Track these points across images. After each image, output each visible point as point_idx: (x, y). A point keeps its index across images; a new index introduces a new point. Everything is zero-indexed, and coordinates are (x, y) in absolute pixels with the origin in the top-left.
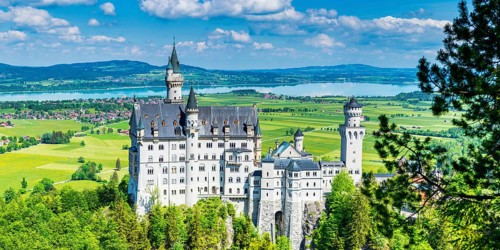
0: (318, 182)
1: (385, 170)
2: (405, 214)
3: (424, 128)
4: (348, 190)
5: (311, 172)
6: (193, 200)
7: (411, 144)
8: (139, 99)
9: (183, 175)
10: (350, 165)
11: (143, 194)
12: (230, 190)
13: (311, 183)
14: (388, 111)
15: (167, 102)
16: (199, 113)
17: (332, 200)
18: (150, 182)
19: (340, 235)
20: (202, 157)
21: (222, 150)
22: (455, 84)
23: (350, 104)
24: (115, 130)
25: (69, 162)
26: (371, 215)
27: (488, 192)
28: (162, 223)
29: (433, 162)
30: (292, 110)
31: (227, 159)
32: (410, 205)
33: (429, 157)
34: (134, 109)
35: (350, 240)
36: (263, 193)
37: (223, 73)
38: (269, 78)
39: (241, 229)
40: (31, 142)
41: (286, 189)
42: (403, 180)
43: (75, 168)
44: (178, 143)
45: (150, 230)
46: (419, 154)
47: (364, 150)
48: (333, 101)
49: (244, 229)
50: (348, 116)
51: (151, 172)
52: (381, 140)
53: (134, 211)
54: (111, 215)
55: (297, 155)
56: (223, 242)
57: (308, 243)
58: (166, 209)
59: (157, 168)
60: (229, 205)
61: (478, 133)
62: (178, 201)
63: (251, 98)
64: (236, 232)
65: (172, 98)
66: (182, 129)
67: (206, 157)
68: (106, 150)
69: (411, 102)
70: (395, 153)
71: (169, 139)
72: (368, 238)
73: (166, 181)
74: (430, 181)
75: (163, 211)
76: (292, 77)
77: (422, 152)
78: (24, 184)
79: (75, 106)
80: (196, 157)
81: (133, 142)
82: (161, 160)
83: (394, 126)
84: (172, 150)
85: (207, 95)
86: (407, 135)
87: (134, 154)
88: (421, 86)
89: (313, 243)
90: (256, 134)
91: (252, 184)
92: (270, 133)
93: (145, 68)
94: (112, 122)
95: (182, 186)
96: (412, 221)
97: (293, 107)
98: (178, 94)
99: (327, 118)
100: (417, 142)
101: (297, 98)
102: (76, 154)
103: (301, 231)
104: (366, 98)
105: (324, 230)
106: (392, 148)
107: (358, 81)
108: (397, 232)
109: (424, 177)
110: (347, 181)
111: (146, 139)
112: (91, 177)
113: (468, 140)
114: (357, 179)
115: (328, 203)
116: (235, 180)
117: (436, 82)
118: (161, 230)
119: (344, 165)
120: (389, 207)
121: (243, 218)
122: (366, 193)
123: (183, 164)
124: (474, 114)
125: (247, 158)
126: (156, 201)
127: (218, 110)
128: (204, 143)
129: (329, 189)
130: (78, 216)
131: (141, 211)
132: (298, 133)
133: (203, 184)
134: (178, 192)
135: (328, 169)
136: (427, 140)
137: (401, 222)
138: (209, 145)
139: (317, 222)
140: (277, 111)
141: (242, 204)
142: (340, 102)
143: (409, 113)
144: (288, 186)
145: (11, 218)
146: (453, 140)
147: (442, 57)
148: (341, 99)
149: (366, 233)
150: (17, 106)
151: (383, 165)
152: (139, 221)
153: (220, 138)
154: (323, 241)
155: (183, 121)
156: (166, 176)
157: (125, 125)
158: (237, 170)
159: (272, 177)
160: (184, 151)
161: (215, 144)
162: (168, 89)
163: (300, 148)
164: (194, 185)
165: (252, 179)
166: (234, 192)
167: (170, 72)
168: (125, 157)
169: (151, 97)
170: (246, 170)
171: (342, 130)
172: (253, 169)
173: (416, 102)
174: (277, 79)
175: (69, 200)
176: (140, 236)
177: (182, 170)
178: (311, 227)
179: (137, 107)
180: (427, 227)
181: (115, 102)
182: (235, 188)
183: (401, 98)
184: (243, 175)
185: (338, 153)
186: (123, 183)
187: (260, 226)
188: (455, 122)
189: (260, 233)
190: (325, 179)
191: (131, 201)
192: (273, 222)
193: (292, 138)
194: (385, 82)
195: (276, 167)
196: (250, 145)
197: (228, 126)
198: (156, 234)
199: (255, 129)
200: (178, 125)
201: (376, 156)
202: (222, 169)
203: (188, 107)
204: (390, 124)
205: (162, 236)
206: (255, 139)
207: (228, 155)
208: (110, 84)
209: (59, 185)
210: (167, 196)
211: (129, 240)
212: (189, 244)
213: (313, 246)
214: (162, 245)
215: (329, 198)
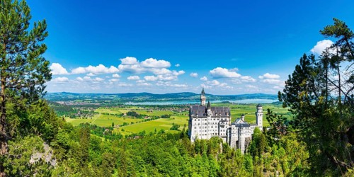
0: (249, 131)
1: (270, 126)
2: (276, 139)
3: (280, 112)
4: (259, 133)
5: (247, 127)
6: (209, 137)
7: (277, 117)
9: (206, 129)
10: (259, 125)
11: (193, 135)
12: (221, 134)
13: (247, 131)
14: (270, 108)
15: (201, 105)
16: (211, 109)
18: (195, 131)
19: (257, 147)
21: (218, 121)
22: (288, 99)
23: (258, 105)
24: (184, 114)
25: (169, 124)
27: (298, 130)
28: (199, 145)
31: (220, 124)
33: (282, 121)
35: (260, 149)
36: (232, 135)
38: (233, 98)
39: (225, 147)
40: (159, 117)
41: (239, 133)
42: (275, 129)
43: (171, 126)
44: (204, 119)
45: (195, 147)
46: (279, 120)
47: (263, 120)
48: (253, 105)
50: (258, 109)
51: (195, 128)
52: (268, 116)
53: (190, 141)
54: (183, 142)
55: (243, 122)
56: (219, 151)
59: (197, 127)
60: (221, 139)
61: (295, 113)
62: (204, 138)
63: (227, 104)
66: (206, 115)
67: (213, 123)
68: (181, 120)
69: (276, 105)
71: (201, 118)
72: (265, 147)
73: (200, 131)
74: (283, 128)
75: (200, 141)
76: (240, 97)
78: (156, 131)
79: (171, 106)
80: (210, 123)
81: (190, 118)
82: (199, 124)
83: (272, 112)
84: (202, 121)
85: (214, 103)
86: (276, 115)
87: (190, 122)
88: (279, 99)
90: (229, 116)
91: (228, 132)
92: (234, 115)
93: (194, 95)
94: (183, 112)
95: (206, 133)
96: (278, 141)
97: (241, 107)
98: (204, 103)
99: (252, 110)
102: (172, 122)
103: (244, 147)
104: (263, 104)
105: (252, 146)
106: (271, 119)
107: (261, 98)
108: (274, 145)
109: (281, 127)
110: (258, 130)
111: (194, 117)
112: (176, 129)
113: (292, 115)
114: (261, 129)
116: (223, 131)
117: (283, 98)
118: (199, 147)
119: (257, 125)
121: (226, 143)
122: (264, 133)
123: (206, 125)
124: (294, 108)
125: (227, 123)
126: (197, 138)
127: (217, 108)
128: (213, 119)
129: (253, 133)
130: (172, 142)
131: (192, 141)
132: (243, 115)
133: (213, 132)
134: (204, 135)
135: (252, 126)
136: (281, 116)
137: (275, 141)
139: (249, 144)
140: (236, 108)
141: (225, 139)
143: (276, 108)
145: (151, 141)
146: (288, 116)
147: (285, 91)
148: (255, 104)
150: (154, 106)
151: (269, 124)
152: (192, 144)
153: (218, 117)
154: (251, 150)
155: (206, 112)
156: (200, 129)
157: (188, 113)
158: (223, 127)
159: (235, 129)
160: (206, 121)
161: (216, 119)
162: (201, 101)
163: (243, 120)
164: (209, 132)
165: (228, 130)
166: (223, 135)
167: (202, 96)
168: (187, 123)
170: (226, 127)
171: (256, 114)
172: (229, 127)
174: (236, 98)
175: (170, 136)
176: (192, 149)
177: (206, 127)
178: (247, 145)
179: (191, 107)
181: (184, 105)
182: (223, 133)
183: (273, 103)
184: (225, 129)
185: (255, 121)
186: (187, 131)
187: (231, 146)
188: (289, 110)
189: (231, 148)
190: (251, 129)
191: (189, 138)
192: (235, 144)
193: (241, 117)
194: (268, 99)
195: (236, 126)
197: (220, 113)
198: (197, 149)
199: (229, 114)
200: (204, 112)
201: (267, 122)
202: (219, 127)
203: (208, 107)
204: (270, 111)
205: (199, 149)
207: (220, 122)
209: (166, 131)
210: (201, 136)
211: (188, 151)
212: (208, 152)
213: (248, 152)
214: (199, 153)
215: (253, 136)
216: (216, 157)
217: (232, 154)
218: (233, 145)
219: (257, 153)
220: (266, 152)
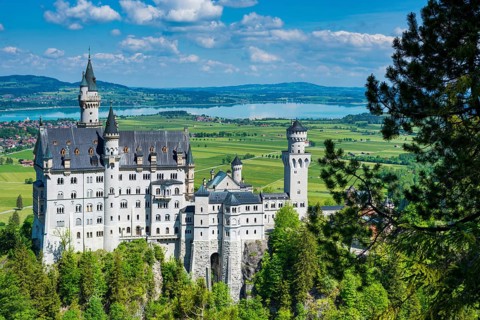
0: (259, 217)
1: (333, 202)
2: (356, 251)
3: (373, 154)
4: (293, 225)
5: (252, 206)
6: (113, 243)
7: (360, 172)
8: (46, 122)
9: (101, 214)
10: (294, 198)
11: (51, 238)
12: (158, 229)
13: (251, 218)
14: (336, 135)
15: (82, 125)
16: (120, 139)
17: (275, 238)
18: (60, 223)
19: (285, 278)
20: (124, 192)
21: (148, 182)
22: (405, 105)
23: (294, 127)
24: (16, 160)
26: (319, 253)
27: (440, 223)
28: (76, 272)
29: (384, 191)
30: (229, 135)
31: (154, 193)
32: (360, 241)
33: (379, 186)
34: (39, 134)
35: (295, 283)
36: (197, 232)
37: (148, 91)
38: (202, 97)
39: (171, 275)
41: (223, 228)
44: (94, 176)
45: (60, 282)
46: (368, 183)
47: (310, 180)
48: (275, 124)
49: (175, 276)
50: (291, 141)
51: (61, 211)
52: (327, 168)
53: (40, 260)
54: (10, 266)
55: (236, 187)
56: (150, 293)
57: (249, 289)
58: (80, 256)
59: (69, 206)
60: (157, 248)
61: (431, 159)
62: (95, 245)
63: (181, 120)
64: (165, 279)
65: (86, 120)
66: (100, 160)
67: (129, 192)
68: (3, 185)
69: (359, 126)
70: (343, 183)
71: (83, 171)
72: (316, 280)
73: (79, 222)
74: (381, 213)
75: (76, 259)
77: (372, 180)
80: (117, 192)
81: (38, 175)
82: (74, 196)
83: (340, 152)
84: (87, 184)
85: (130, 117)
86: (355, 163)
87: (39, 190)
88: (369, 107)
89: (254, 289)
90: (187, 163)
91: (184, 222)
92: (205, 162)
93: (55, 85)
94: (13, 150)
95: (100, 227)
96: (362, 259)
97: (231, 131)
98: (94, 115)
99: (268, 143)
100: (366, 169)
101: (234, 121)
103: (240, 276)
104: (311, 121)
105: (267, 274)
106: (339, 177)
107: (302, 101)
108: (349, 273)
109: (374, 209)
110: (291, 215)
111: (55, 171)
113: (419, 167)
114: (302, 213)
115: (271, 241)
116: (163, 218)
117: (385, 102)
118: (73, 282)
119: (288, 198)
120: (338, 244)
121: (173, 262)
122: (312, 228)
123: (101, 200)
124: (425, 138)
125: (177, 191)
126: (67, 247)
127: (143, 135)
128: (126, 174)
129: (271, 225)
131: (48, 259)
132: (236, 161)
133: (125, 224)
134: (94, 234)
135: (271, 202)
136: (377, 167)
137: (352, 261)
138: (132, 177)
139: (259, 264)
140: (212, 135)
141: (172, 246)
142: (283, 125)
143: (358, 137)
144: (225, 222)
146: (404, 167)
147: (391, 74)
148: (283, 122)
149: (314, 274)
151: (331, 196)
152: (46, 272)
153: (145, 169)
154: (266, 286)
155: (101, 149)
156: (80, 215)
157: (29, 154)
158: (166, 206)
159: (207, 212)
160: (101, 185)
161: (140, 176)
162: (82, 111)
163: (238, 178)
164: (115, 225)
165: (184, 216)
166: (163, 232)
167: (85, 89)
168: (28, 193)
169: (61, 120)
170: (177, 205)
171: (285, 157)
172: (185, 204)
173: (364, 125)
174: (211, 99)
176: (47, 290)
177: (100, 207)
178: (252, 270)
179: (43, 132)
180: (379, 265)
181: (16, 126)
182: (164, 227)
183: (349, 120)
184: (172, 211)
185: (281, 183)
186: (27, 225)
187: (193, 271)
188: (406, 147)
189: (194, 280)
190: (266, 213)
191: (37, 248)
192: (209, 266)
193: (229, 167)
194: (331, 102)
195: (211, 202)
196: (181, 176)
197: (155, 154)
198: (67, 286)
199: (187, 157)
200: (94, 152)
201: (323, 187)
202: (148, 206)
203: (106, 131)
204: (336, 150)
205: (76, 289)
206: (186, 169)
207: (155, 188)
208: (9, 104)
210: (81, 240)
211: (33, 297)
212: (109, 298)
213: (255, 292)
214: (75, 301)
215: (272, 236)
216: (139, 314)
217: (197, 301)
218: (200, 268)
219: (287, 299)
220: (317, 294)
